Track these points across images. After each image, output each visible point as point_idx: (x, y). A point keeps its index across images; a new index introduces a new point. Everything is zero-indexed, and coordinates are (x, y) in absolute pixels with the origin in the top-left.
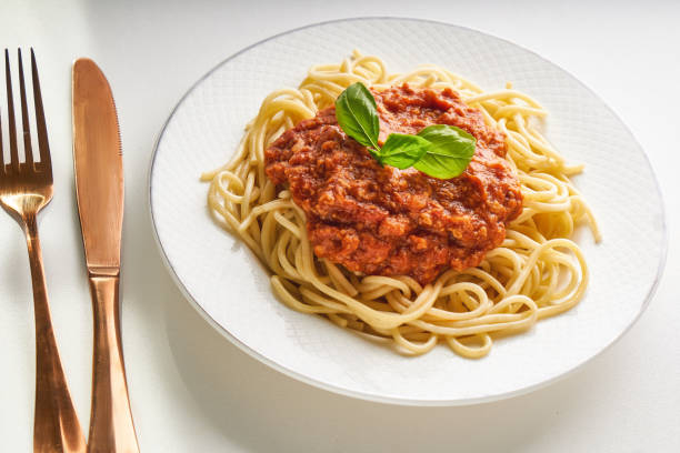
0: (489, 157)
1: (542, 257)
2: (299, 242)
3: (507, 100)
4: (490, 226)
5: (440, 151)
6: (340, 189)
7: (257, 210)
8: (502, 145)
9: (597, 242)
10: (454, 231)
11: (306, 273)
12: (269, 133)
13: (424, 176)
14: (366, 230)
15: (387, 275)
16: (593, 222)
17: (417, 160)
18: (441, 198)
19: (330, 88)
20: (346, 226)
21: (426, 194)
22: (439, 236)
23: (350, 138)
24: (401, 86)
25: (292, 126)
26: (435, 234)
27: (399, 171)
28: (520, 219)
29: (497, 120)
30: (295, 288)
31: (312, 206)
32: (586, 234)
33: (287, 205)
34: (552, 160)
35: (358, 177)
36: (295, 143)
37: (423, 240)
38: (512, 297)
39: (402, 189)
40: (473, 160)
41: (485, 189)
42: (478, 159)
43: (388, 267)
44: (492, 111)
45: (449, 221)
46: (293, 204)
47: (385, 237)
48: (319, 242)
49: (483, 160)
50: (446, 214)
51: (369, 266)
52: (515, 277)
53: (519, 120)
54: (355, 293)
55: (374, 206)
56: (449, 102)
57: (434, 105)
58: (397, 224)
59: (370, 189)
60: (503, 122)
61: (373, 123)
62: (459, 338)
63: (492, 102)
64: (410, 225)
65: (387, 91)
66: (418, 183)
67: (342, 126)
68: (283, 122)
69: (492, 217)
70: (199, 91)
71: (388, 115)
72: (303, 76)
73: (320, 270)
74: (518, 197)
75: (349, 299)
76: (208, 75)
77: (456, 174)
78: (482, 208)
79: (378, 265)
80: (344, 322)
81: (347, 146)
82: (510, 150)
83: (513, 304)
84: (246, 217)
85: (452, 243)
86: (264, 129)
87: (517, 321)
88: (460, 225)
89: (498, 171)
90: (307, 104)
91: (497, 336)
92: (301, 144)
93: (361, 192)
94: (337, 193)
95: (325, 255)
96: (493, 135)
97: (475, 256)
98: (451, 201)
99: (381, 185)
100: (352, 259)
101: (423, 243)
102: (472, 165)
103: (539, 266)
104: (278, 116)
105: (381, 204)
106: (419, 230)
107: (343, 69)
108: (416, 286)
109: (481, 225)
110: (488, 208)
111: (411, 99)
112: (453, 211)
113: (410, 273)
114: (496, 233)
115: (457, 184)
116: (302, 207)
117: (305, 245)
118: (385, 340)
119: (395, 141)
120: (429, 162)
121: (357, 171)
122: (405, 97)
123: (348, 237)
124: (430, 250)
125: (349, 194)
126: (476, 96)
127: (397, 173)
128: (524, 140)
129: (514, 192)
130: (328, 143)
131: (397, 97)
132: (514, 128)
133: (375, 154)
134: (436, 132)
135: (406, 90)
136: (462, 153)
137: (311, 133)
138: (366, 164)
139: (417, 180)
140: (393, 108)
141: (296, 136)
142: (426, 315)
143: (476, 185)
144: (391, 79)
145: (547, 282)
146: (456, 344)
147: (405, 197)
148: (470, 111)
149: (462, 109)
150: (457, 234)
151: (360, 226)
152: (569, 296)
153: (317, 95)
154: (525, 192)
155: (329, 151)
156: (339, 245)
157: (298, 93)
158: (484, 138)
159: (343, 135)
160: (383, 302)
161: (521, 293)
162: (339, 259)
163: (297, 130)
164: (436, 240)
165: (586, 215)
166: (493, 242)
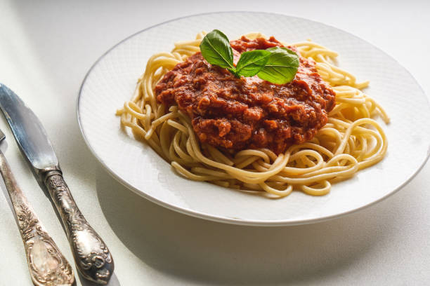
0: (308, 71)
1: (354, 133)
2: (187, 136)
4: (317, 110)
5: (276, 64)
6: (213, 94)
7: (155, 123)
8: (314, 68)
9: (387, 123)
10: (294, 115)
13: (267, 83)
14: (234, 118)
16: (383, 112)
18: (281, 96)
20: (220, 117)
21: (271, 93)
22: (284, 119)
26: (281, 119)
27: (252, 80)
28: (333, 112)
31: (194, 109)
34: (348, 79)
35: (223, 86)
36: (175, 76)
38: (339, 155)
39: (254, 91)
40: (298, 72)
41: (310, 87)
42: (300, 72)
43: (252, 143)
45: (290, 109)
47: (248, 121)
48: (202, 131)
49: (305, 72)
50: (286, 105)
52: (338, 145)
53: (321, 57)
54: (232, 164)
55: (237, 102)
56: (274, 43)
58: (256, 112)
59: (233, 92)
60: (310, 58)
64: (263, 113)
66: (265, 86)
67: (206, 60)
68: (163, 73)
69: (318, 105)
71: (235, 52)
74: (332, 93)
75: (228, 167)
77: (289, 80)
78: (310, 100)
79: (245, 143)
81: (212, 70)
83: (340, 161)
84: (149, 128)
85: (293, 123)
86: (151, 78)
88: (297, 110)
89: (316, 77)
92: (179, 76)
93: (227, 93)
94: (211, 96)
96: (307, 62)
97: (310, 133)
98: (288, 97)
99: (240, 90)
101: (274, 123)
102: (298, 75)
103: (353, 138)
104: (159, 71)
105: (242, 101)
106: (270, 114)
108: (273, 155)
109: (311, 110)
110: (314, 99)
111: (248, 44)
112: (290, 103)
113: (269, 146)
114: (322, 116)
115: (290, 88)
120: (270, 72)
121: (222, 83)
122: (245, 43)
123: (222, 123)
124: (279, 128)
125: (219, 96)
127: (249, 82)
128: (328, 66)
129: (329, 90)
130: (199, 69)
131: (239, 43)
133: (232, 71)
135: (245, 40)
136: (291, 64)
137: (185, 69)
138: (227, 78)
140: (238, 49)
141: (175, 73)
142: (282, 172)
143: (303, 86)
145: (360, 149)
146: (306, 188)
147: (258, 96)
150: (296, 117)
151: (230, 115)
152: (377, 154)
155: (200, 73)
156: (216, 130)
157: (171, 55)
158: (302, 62)
159: (209, 65)
161: (344, 153)
163: (176, 70)
164: (282, 122)
165: (377, 109)
166: (320, 121)
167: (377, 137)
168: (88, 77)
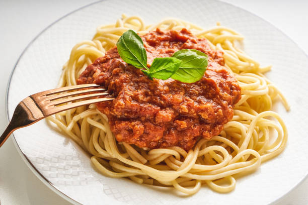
0: (216, 66)
1: (258, 124)
2: (105, 134)
3: (219, 32)
4: (224, 108)
5: (187, 66)
6: (127, 97)
7: (76, 118)
8: (222, 59)
9: (288, 111)
10: (202, 114)
11: (112, 153)
12: (77, 69)
13: (178, 82)
14: (147, 120)
15: (165, 147)
16: (284, 99)
17: (173, 73)
18: (191, 95)
19: (111, 38)
20: (134, 120)
21: (182, 93)
22: (193, 119)
23: (129, 65)
24: (155, 30)
25: (91, 63)
26: (191, 118)
27: (162, 81)
28: (240, 102)
29: (215, 44)
30: (107, 163)
31: (111, 111)
32: (280, 107)
33: (95, 113)
34: (252, 65)
35: (138, 88)
36: (95, 72)
37: (184, 122)
38: (243, 151)
39: (166, 92)
40: (207, 69)
41: (218, 86)
42: (210, 68)
43: (163, 142)
44: (211, 40)
45: (199, 109)
46: (98, 112)
47: (160, 123)
48: (118, 132)
49: (213, 69)
50: (196, 104)
51: (151, 143)
52: (243, 139)
53: (228, 43)
54: (146, 161)
55: (150, 105)
56: (186, 36)
57: (177, 39)
58: (167, 114)
59: (146, 94)
60: (219, 46)
61: (142, 53)
62: (214, 181)
63: (209, 34)
64: (174, 114)
65: (147, 35)
66: (175, 87)
67: (123, 58)
68: (85, 61)
69: (225, 103)
70: (31, 49)
71: (150, 48)
72: (94, 33)
73: (121, 150)
74: (238, 88)
75: (142, 165)
76: (35, 39)
77: (198, 79)
78: (217, 98)
79: (157, 142)
80: (141, 181)
81: (128, 70)
82: (226, 61)
83: (244, 156)
84: (70, 122)
85: (202, 122)
86: (74, 67)
87: (249, 166)
88: (205, 110)
89: (224, 74)
90: (98, 48)
91: (239, 176)
92: (98, 72)
93: (141, 97)
94: (126, 99)
95: (123, 140)
96: (216, 53)
97: (218, 129)
98: (198, 96)
99: (153, 91)
100: (141, 140)
101: (184, 124)
102: (207, 72)
103: (256, 129)
104: (82, 58)
105: (154, 103)
106: (181, 116)
107: (118, 25)
108: (183, 152)
109: (219, 109)
110: (221, 97)
111: (162, 37)
112: (200, 102)
113: (178, 144)
114: (228, 112)
115: (199, 85)
116: (104, 113)
117: (110, 135)
118: (168, 189)
119: (158, 63)
120: (181, 73)
121: (136, 85)
122: (159, 36)
123: (136, 126)
124: (189, 128)
125: (133, 100)
126: (200, 32)
127: (161, 82)
128: (234, 54)
129: (235, 86)
130: (115, 70)
131: (154, 37)
132: (227, 48)
133: (146, 73)
134: (182, 54)
135: (159, 32)
136: (200, 65)
137: (104, 65)
138: (141, 79)
139: (175, 85)
140: (153, 44)
141: (95, 68)
142: (192, 169)
143: (211, 84)
144: (147, 28)
145: (263, 139)
146: (213, 185)
147: (169, 97)
148: (200, 40)
149: (195, 39)
150: (204, 116)
151: (143, 119)
152: (278, 146)
153: (105, 43)
154: (241, 85)
155: (117, 75)
156: (131, 132)
157: (93, 43)
158: (211, 55)
159: (124, 63)
160: (164, 165)
161: (247, 148)
162: (133, 141)
163: (95, 65)
164: (192, 121)
165: (278, 95)
166: (226, 118)
167: (278, 130)
168: (17, 66)
